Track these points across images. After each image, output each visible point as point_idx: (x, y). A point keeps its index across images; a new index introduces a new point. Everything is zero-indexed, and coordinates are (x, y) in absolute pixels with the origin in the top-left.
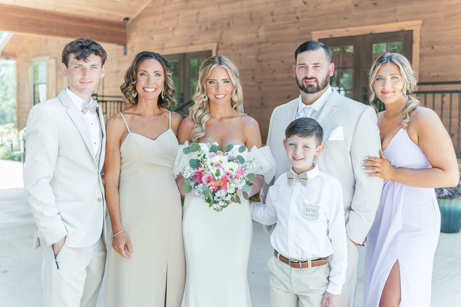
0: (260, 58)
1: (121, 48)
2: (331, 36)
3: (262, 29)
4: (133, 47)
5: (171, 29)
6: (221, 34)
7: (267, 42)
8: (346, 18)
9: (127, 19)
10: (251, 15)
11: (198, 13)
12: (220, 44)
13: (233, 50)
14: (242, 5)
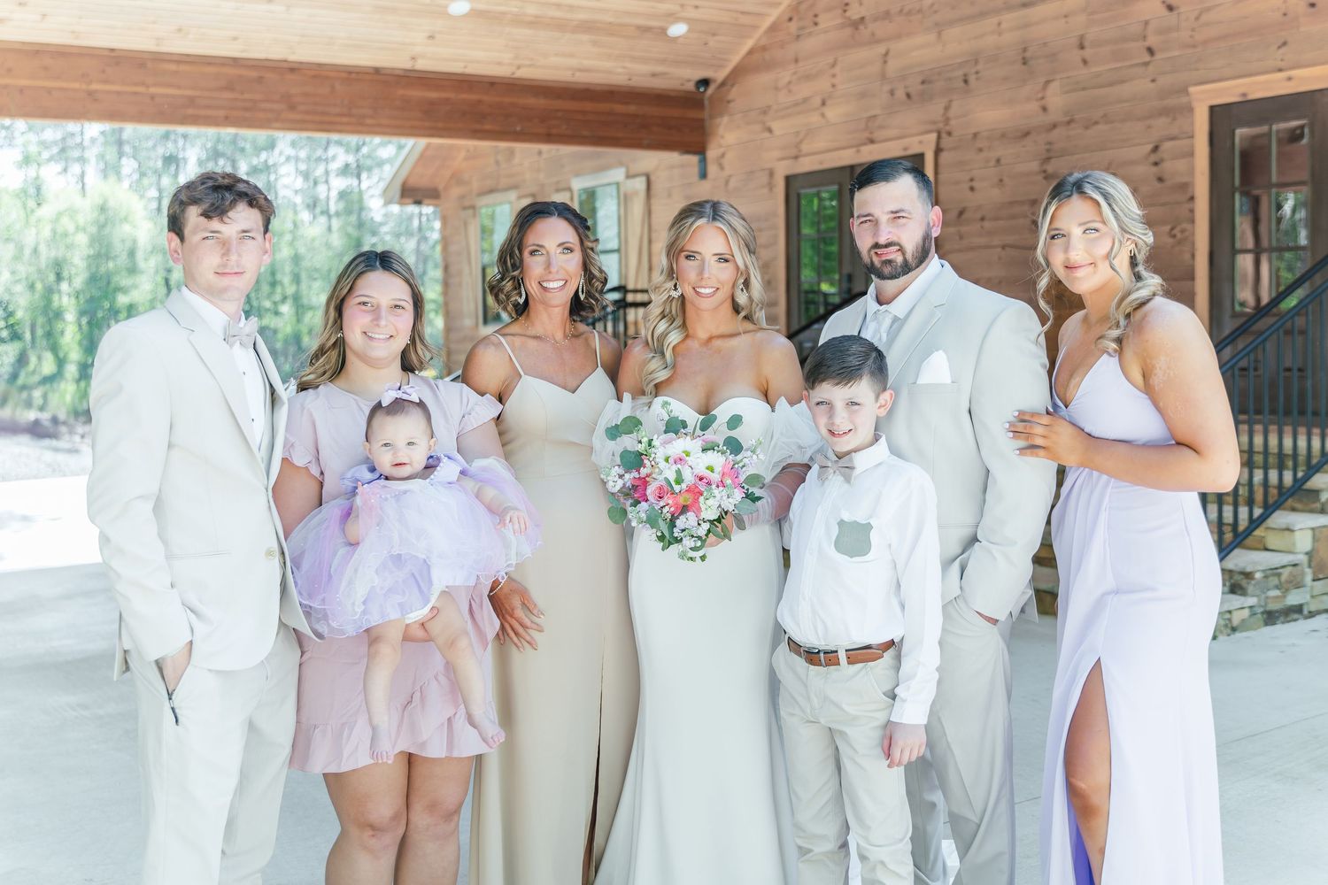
0: (1050, 168)
1: (694, 159)
2: (1244, 95)
3: (1055, 86)
4: (723, 155)
5: (817, 101)
6: (947, 108)
7: (1069, 123)
8: (1285, 44)
9: (705, 82)
10: (1025, 50)
11: (887, 54)
12: (944, 135)
13: (981, 150)
14: (999, 24)
